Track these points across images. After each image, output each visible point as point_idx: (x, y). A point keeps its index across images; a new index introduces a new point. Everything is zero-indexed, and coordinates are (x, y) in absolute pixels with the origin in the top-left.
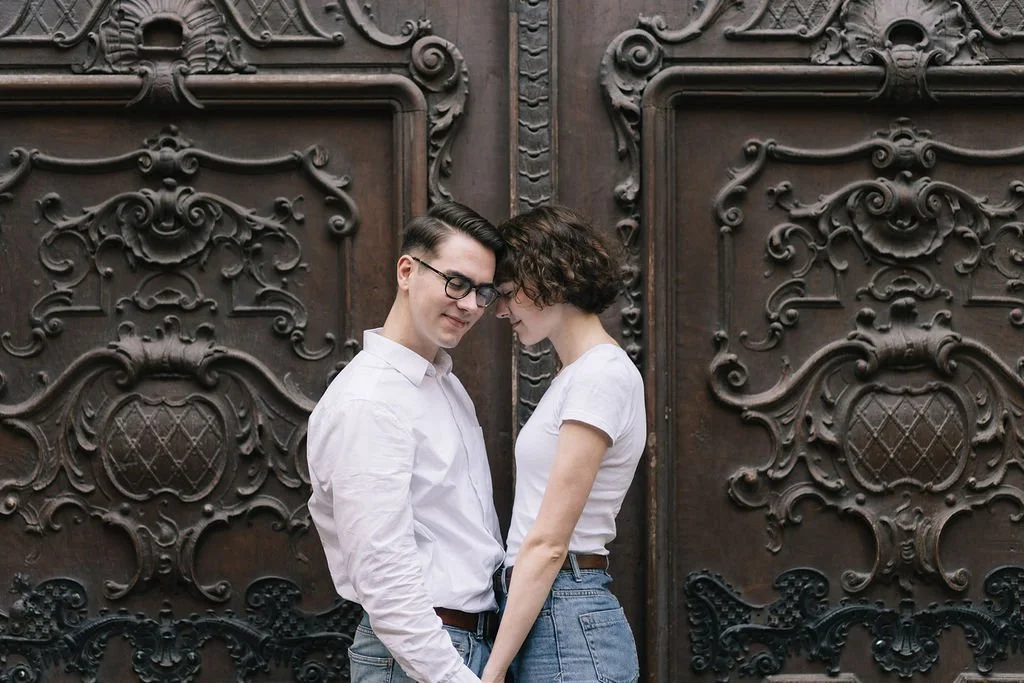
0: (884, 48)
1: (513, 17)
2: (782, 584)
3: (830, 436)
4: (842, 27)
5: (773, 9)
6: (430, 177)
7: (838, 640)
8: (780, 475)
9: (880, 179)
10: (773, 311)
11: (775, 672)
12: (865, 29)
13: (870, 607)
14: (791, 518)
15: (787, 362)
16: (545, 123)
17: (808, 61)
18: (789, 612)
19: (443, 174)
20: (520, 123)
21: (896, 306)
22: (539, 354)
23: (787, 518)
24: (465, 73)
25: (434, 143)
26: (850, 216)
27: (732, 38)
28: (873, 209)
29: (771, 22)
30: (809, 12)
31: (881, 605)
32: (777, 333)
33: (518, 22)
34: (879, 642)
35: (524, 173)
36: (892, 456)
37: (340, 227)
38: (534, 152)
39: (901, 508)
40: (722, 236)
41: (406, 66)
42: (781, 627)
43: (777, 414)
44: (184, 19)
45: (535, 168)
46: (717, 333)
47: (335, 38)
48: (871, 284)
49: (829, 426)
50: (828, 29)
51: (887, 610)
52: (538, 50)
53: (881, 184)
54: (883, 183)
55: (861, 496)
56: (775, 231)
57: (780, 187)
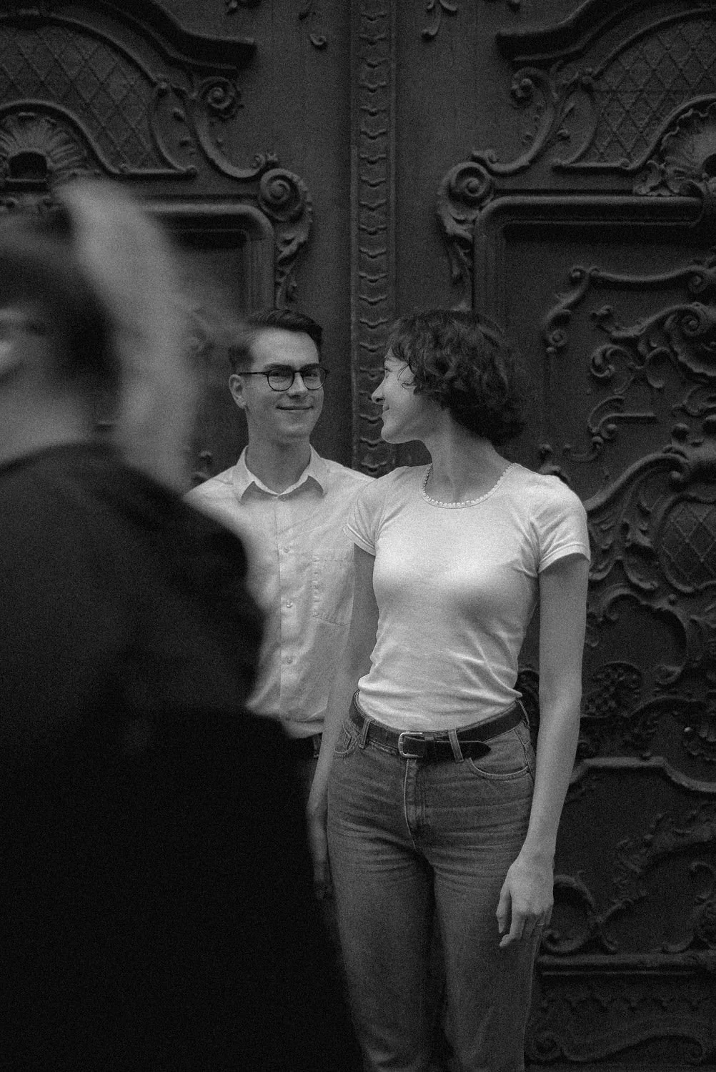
0: (701, 180)
1: (354, 152)
2: (598, 677)
3: (645, 541)
4: (661, 160)
5: (597, 143)
6: (277, 302)
7: (649, 727)
8: (599, 577)
9: (695, 303)
10: (595, 425)
11: (591, 756)
12: (683, 163)
13: (680, 697)
14: (608, 615)
15: (607, 473)
16: (383, 251)
17: (629, 193)
18: (605, 702)
19: (289, 298)
20: (360, 251)
21: (708, 422)
22: (376, 466)
23: (604, 616)
24: (310, 204)
25: (280, 269)
26: (668, 338)
27: (559, 170)
28: (688, 332)
29: (595, 155)
30: (631, 146)
31: (690, 695)
32: (598, 446)
33: (358, 155)
34: (687, 729)
35: (364, 297)
36: (702, 560)
38: (373, 278)
39: (710, 608)
40: (547, 355)
41: (255, 197)
42: (598, 716)
43: (597, 521)
44: (48, 153)
45: (373, 292)
46: (541, 446)
47: (188, 171)
48: (685, 402)
49: (644, 532)
50: (649, 162)
51: (694, 700)
52: (377, 181)
53: (696, 308)
54: (697, 307)
55: (672, 597)
56: (597, 353)
57: (602, 311)
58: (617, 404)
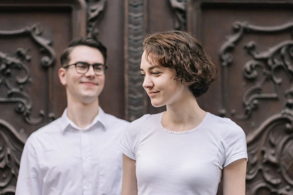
3: (273, 159)
8: (250, 177)
10: (247, 101)
15: (254, 125)
20: (130, 15)
25: (90, 24)
26: (282, 58)
35: (131, 38)
37: (46, 63)
38: (136, 28)
40: (223, 67)
45: (136, 35)
46: (221, 111)
49: (273, 155)
55: (288, 187)
56: (248, 65)
57: (250, 44)
58: (258, 91)
